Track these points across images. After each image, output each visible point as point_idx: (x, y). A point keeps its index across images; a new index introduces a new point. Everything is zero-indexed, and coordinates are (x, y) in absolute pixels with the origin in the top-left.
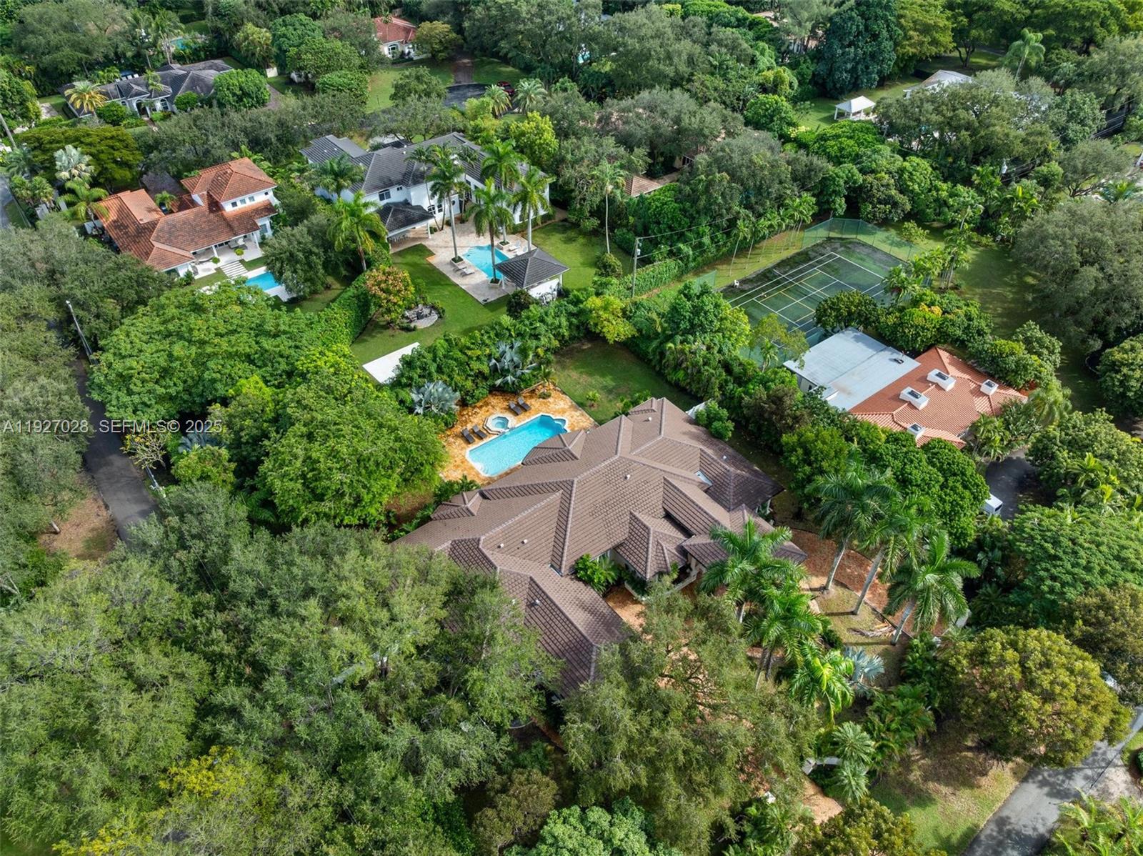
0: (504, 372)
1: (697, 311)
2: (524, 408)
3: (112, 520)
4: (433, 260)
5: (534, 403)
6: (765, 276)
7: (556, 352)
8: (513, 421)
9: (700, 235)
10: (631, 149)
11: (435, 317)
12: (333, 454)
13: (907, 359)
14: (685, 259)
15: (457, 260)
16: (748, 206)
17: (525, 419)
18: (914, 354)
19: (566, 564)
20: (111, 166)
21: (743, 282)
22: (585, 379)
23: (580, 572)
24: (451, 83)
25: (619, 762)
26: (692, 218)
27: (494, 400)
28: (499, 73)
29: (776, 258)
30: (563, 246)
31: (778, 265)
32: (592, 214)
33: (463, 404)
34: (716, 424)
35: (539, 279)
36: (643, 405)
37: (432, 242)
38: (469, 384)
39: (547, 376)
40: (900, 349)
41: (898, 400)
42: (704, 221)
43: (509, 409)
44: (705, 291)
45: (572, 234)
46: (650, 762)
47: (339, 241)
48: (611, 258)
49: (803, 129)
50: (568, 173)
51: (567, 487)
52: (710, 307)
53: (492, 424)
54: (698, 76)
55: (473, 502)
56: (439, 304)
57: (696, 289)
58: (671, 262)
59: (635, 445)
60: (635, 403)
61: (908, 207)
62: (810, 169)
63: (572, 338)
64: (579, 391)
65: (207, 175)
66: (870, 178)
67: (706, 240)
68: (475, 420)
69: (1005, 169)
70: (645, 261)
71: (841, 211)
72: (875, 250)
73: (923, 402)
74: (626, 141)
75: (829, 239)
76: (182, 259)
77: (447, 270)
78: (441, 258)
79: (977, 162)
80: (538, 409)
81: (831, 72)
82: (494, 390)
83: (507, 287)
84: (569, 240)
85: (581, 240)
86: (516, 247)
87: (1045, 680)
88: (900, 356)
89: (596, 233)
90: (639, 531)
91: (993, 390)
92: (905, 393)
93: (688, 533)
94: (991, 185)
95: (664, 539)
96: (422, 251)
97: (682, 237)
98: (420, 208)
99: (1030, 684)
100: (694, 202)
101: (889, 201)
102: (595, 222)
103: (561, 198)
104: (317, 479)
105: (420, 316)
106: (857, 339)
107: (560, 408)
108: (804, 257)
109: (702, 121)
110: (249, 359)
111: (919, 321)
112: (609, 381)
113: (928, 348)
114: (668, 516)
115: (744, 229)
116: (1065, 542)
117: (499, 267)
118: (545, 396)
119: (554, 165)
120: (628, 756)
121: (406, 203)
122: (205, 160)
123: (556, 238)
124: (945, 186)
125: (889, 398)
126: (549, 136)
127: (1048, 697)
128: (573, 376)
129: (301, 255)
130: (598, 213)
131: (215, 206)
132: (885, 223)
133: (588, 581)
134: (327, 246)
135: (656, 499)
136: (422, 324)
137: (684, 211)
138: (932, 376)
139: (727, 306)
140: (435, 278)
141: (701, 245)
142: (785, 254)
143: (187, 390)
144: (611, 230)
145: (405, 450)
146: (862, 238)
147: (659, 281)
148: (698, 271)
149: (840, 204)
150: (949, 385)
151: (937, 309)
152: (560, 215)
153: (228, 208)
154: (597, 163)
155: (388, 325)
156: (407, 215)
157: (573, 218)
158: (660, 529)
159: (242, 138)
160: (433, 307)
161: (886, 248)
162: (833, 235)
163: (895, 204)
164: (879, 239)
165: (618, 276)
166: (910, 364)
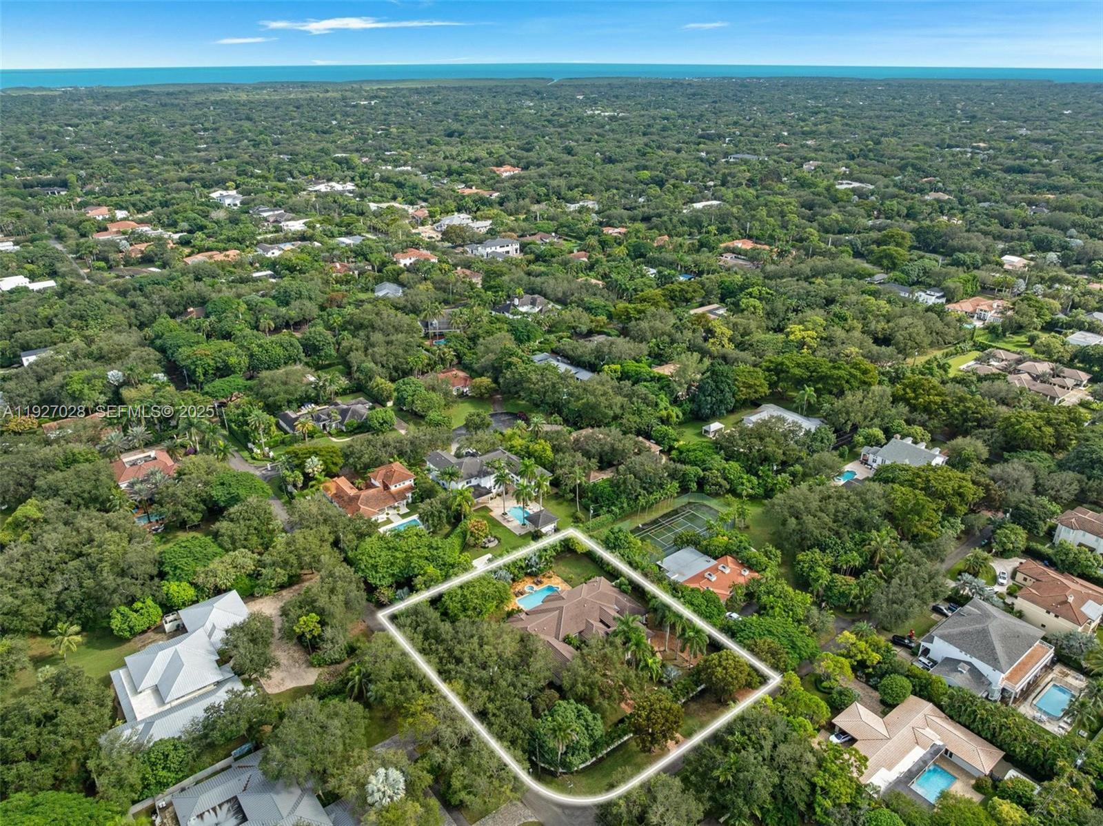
0: (532, 566)
1: (616, 539)
2: (541, 582)
3: (368, 627)
4: (492, 514)
5: (545, 580)
6: (655, 522)
7: (554, 557)
8: (535, 588)
9: (622, 503)
10: (589, 458)
11: (496, 542)
12: (472, 593)
13: (712, 560)
14: (615, 514)
15: (505, 514)
16: (644, 489)
17: (541, 587)
18: (716, 558)
19: (561, 637)
20: (331, 466)
21: (643, 525)
22: (568, 570)
23: (567, 640)
24: (492, 412)
25: (580, 685)
26: (618, 495)
27: (526, 579)
28: (518, 405)
29: (661, 513)
30: (556, 507)
31: (662, 517)
32: (571, 491)
33: (513, 580)
34: (623, 587)
35: (546, 523)
36: (593, 580)
37: (491, 504)
38: (516, 571)
39: (551, 568)
40: (710, 556)
41: (704, 578)
42: (623, 496)
43: (534, 583)
44: (620, 530)
45: (561, 500)
46: (590, 686)
47: (454, 507)
48: (580, 514)
49: (681, 443)
50: (559, 472)
51: (561, 609)
52: (622, 537)
53: (526, 589)
54: (627, 415)
55: (523, 616)
56: (498, 535)
57: (616, 530)
58: (608, 516)
59: (588, 594)
60: (590, 579)
61: (728, 487)
62: (675, 470)
63: (562, 551)
64: (565, 575)
65: (382, 471)
66: (707, 473)
67: (625, 505)
68: (519, 587)
69: (775, 468)
70: (596, 515)
71: (694, 490)
72: (711, 508)
73: (714, 579)
74: (587, 454)
75: (689, 503)
76: (374, 513)
77: (500, 519)
78: (496, 513)
79: (761, 464)
80: (547, 583)
81: (700, 410)
82: (527, 574)
83: (530, 528)
84: (560, 504)
85: (565, 503)
86: (534, 508)
87: (724, 663)
88: (709, 558)
89: (573, 500)
90: (589, 626)
91: (747, 573)
92: (706, 575)
93: (609, 627)
94: (768, 476)
95: (600, 629)
96: (486, 509)
97: (614, 504)
98: (485, 488)
99: (720, 665)
100: (619, 487)
101: (717, 484)
102: (572, 495)
103: (555, 483)
104: (467, 602)
105: (489, 541)
106: (692, 552)
107: (557, 583)
108: (675, 512)
109: (624, 445)
110: (427, 559)
111: (717, 543)
112: (578, 571)
113: (722, 556)
114: (601, 621)
115: (642, 501)
116: (748, 625)
117: (526, 518)
118: (550, 577)
119: (551, 467)
120: (584, 684)
121: (479, 485)
122: (376, 463)
123: (553, 502)
124: (745, 476)
125: (700, 577)
126: (549, 453)
127: (725, 668)
128: (563, 568)
129: (436, 513)
130: (573, 491)
131: (386, 487)
132: (716, 495)
133: (570, 643)
134: (448, 508)
135: (597, 615)
136: (491, 545)
137: (614, 492)
138: (720, 567)
139: (631, 538)
140: (494, 523)
141: (622, 508)
142: (666, 511)
143: (400, 572)
144: (580, 498)
145: (500, 592)
146: (706, 502)
147: (603, 525)
148: (622, 519)
149: (694, 486)
150: (727, 571)
151: (725, 538)
152: (555, 490)
153: (393, 488)
154: (573, 466)
155: (475, 546)
156: (480, 492)
157: (561, 493)
158: (598, 625)
159: (395, 451)
160: (495, 537)
161: (716, 507)
162: (691, 501)
163: (721, 486)
164: (713, 503)
165: (583, 523)
166: (713, 562)
